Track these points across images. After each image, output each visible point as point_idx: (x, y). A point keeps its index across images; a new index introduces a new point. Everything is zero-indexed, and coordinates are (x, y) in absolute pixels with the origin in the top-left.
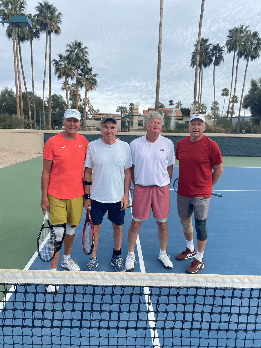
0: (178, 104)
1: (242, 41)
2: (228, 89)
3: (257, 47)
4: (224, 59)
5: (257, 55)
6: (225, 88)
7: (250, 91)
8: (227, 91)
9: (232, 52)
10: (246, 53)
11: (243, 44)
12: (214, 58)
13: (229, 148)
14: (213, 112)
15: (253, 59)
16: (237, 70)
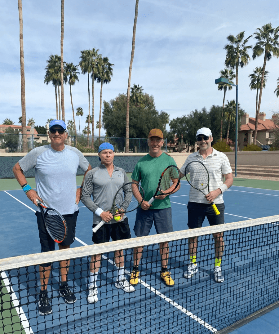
0: (30, 121)
2: (82, 109)
3: (108, 71)
4: (79, 79)
5: (109, 79)
6: (79, 107)
9: (87, 74)
10: (99, 76)
11: (97, 67)
12: (69, 77)
15: (106, 83)
16: (93, 91)
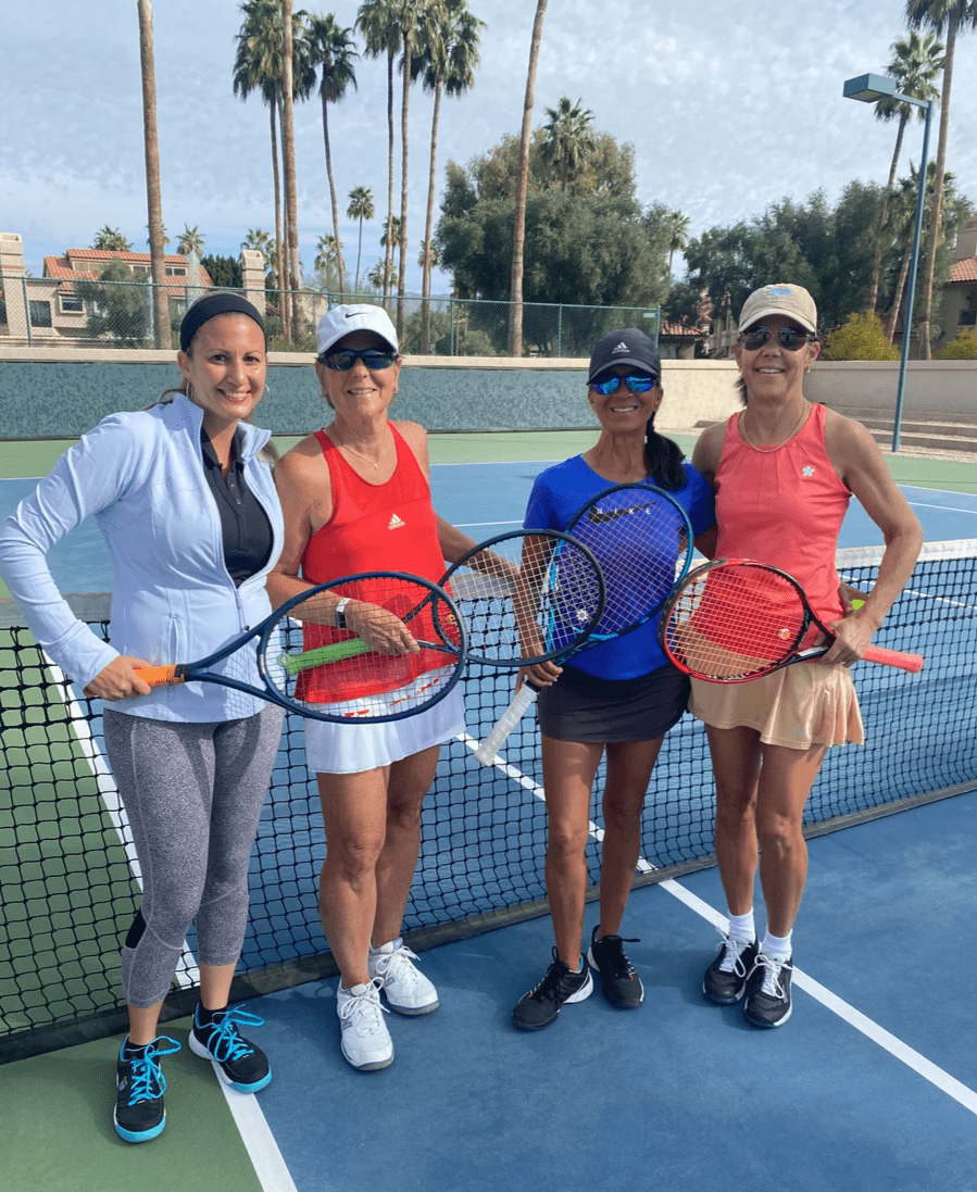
0: (185, 239)
1: (414, 17)
2: (368, 191)
3: (463, 46)
4: (357, 78)
5: (465, 78)
6: (359, 186)
7: (447, 202)
8: (367, 200)
9: (384, 55)
10: (429, 65)
11: (419, 28)
12: (319, 70)
13: (425, 404)
14: (325, 276)
15: (455, 90)
16: (404, 124)
